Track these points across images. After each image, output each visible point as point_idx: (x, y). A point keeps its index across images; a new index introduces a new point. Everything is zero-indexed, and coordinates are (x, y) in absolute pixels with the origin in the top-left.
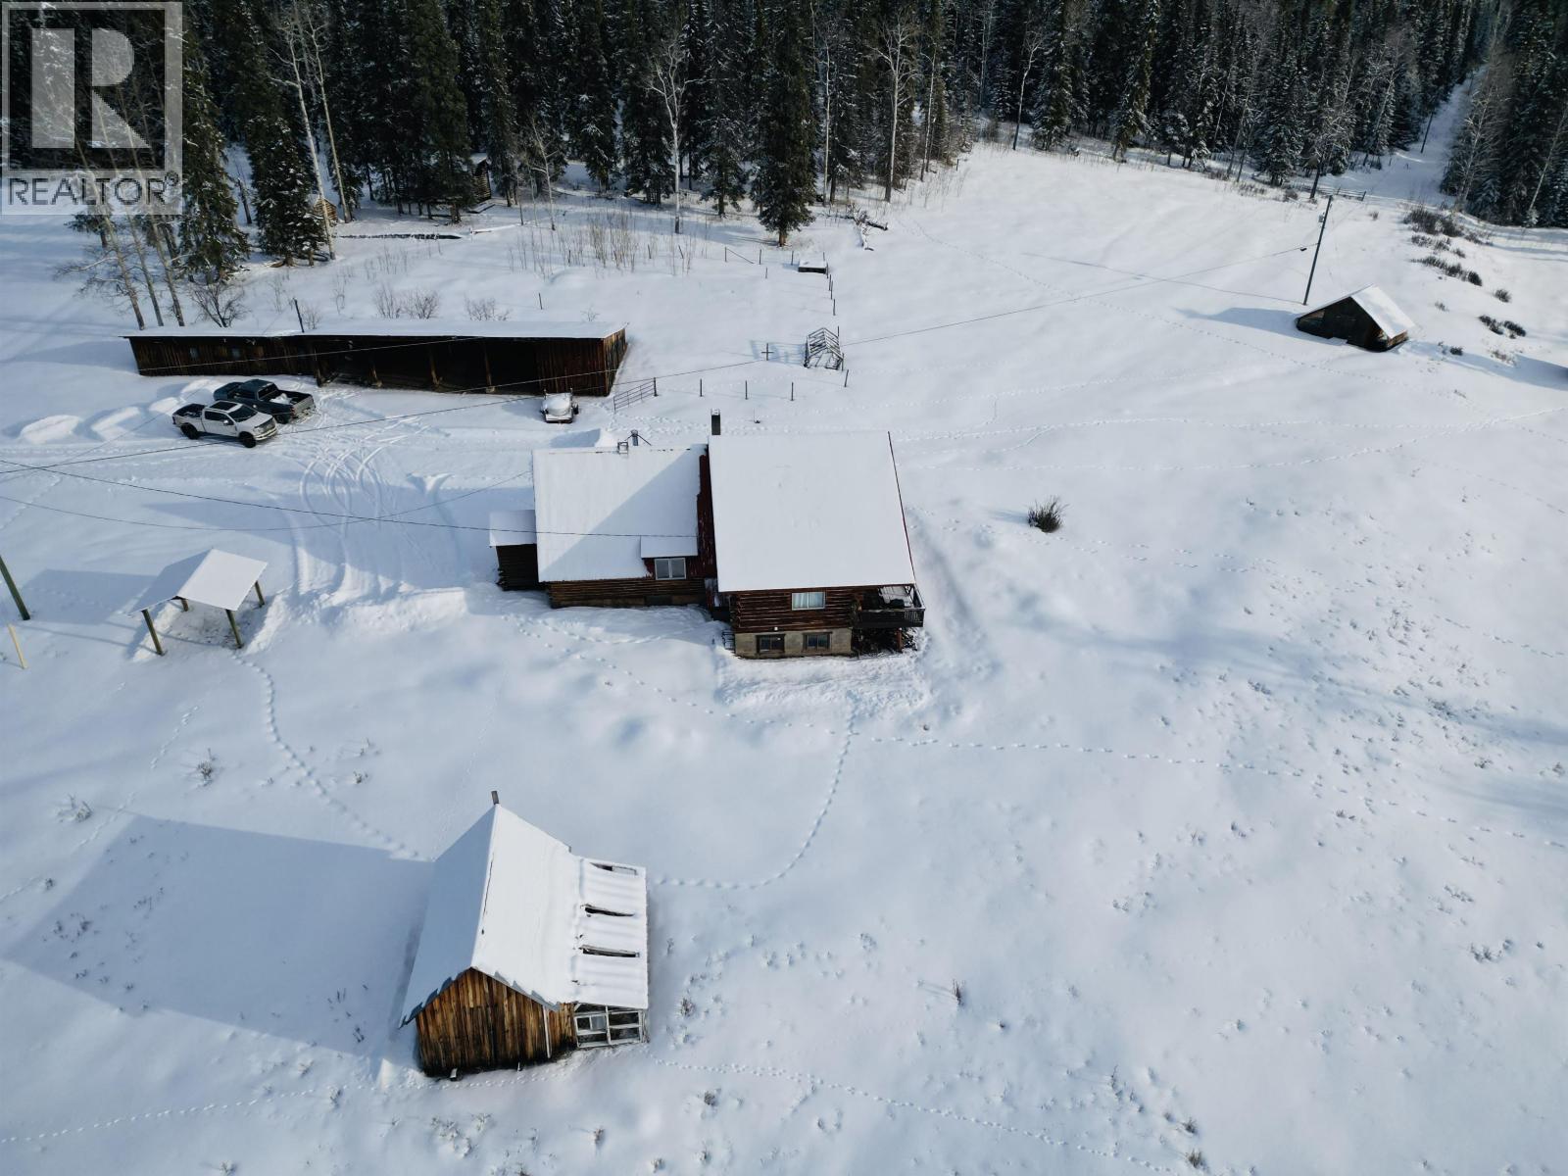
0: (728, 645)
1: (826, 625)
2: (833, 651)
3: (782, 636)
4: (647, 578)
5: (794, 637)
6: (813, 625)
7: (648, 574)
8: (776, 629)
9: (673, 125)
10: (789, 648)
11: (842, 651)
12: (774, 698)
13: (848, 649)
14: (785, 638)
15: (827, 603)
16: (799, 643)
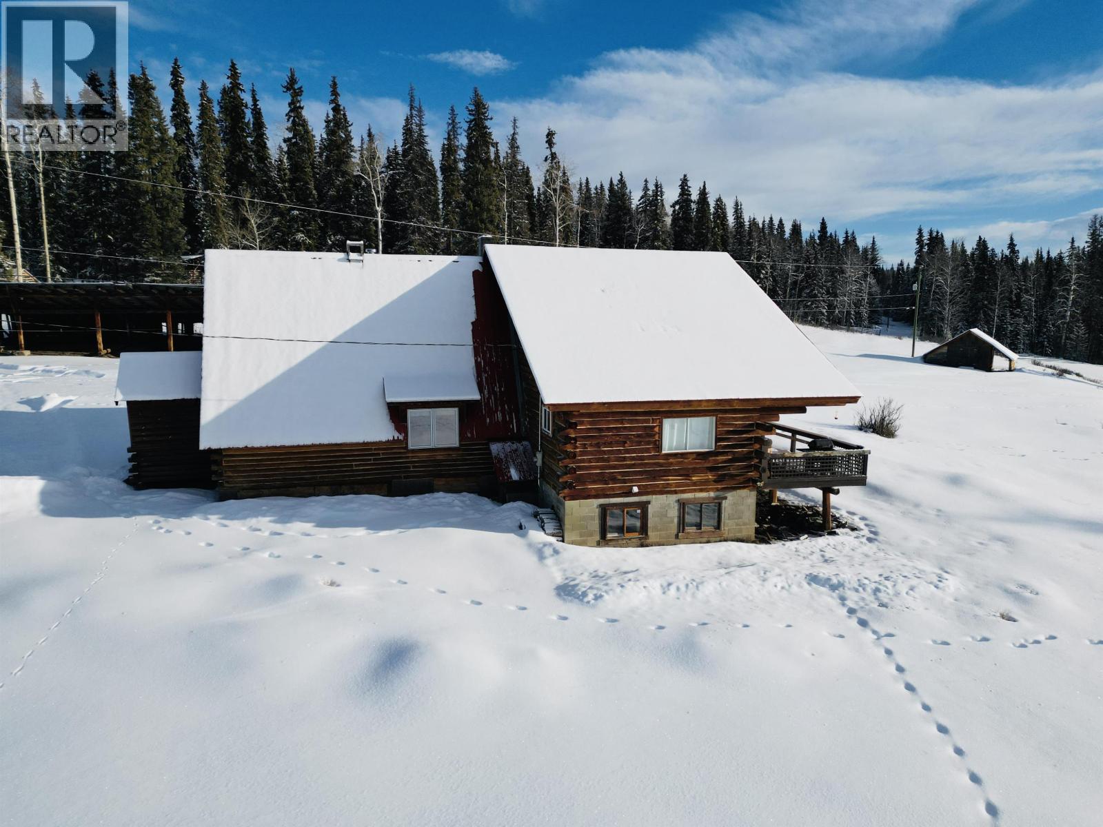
0: (550, 526)
1: (716, 481)
2: (726, 536)
3: (644, 506)
4: (394, 441)
5: (663, 507)
6: (695, 484)
7: (396, 435)
8: (635, 489)
9: (378, 208)
10: (655, 529)
11: (739, 535)
12: (678, 589)
13: (751, 526)
14: (651, 509)
15: (717, 440)
16: (672, 518)
